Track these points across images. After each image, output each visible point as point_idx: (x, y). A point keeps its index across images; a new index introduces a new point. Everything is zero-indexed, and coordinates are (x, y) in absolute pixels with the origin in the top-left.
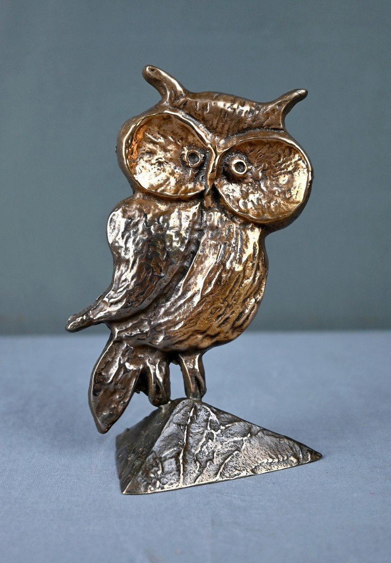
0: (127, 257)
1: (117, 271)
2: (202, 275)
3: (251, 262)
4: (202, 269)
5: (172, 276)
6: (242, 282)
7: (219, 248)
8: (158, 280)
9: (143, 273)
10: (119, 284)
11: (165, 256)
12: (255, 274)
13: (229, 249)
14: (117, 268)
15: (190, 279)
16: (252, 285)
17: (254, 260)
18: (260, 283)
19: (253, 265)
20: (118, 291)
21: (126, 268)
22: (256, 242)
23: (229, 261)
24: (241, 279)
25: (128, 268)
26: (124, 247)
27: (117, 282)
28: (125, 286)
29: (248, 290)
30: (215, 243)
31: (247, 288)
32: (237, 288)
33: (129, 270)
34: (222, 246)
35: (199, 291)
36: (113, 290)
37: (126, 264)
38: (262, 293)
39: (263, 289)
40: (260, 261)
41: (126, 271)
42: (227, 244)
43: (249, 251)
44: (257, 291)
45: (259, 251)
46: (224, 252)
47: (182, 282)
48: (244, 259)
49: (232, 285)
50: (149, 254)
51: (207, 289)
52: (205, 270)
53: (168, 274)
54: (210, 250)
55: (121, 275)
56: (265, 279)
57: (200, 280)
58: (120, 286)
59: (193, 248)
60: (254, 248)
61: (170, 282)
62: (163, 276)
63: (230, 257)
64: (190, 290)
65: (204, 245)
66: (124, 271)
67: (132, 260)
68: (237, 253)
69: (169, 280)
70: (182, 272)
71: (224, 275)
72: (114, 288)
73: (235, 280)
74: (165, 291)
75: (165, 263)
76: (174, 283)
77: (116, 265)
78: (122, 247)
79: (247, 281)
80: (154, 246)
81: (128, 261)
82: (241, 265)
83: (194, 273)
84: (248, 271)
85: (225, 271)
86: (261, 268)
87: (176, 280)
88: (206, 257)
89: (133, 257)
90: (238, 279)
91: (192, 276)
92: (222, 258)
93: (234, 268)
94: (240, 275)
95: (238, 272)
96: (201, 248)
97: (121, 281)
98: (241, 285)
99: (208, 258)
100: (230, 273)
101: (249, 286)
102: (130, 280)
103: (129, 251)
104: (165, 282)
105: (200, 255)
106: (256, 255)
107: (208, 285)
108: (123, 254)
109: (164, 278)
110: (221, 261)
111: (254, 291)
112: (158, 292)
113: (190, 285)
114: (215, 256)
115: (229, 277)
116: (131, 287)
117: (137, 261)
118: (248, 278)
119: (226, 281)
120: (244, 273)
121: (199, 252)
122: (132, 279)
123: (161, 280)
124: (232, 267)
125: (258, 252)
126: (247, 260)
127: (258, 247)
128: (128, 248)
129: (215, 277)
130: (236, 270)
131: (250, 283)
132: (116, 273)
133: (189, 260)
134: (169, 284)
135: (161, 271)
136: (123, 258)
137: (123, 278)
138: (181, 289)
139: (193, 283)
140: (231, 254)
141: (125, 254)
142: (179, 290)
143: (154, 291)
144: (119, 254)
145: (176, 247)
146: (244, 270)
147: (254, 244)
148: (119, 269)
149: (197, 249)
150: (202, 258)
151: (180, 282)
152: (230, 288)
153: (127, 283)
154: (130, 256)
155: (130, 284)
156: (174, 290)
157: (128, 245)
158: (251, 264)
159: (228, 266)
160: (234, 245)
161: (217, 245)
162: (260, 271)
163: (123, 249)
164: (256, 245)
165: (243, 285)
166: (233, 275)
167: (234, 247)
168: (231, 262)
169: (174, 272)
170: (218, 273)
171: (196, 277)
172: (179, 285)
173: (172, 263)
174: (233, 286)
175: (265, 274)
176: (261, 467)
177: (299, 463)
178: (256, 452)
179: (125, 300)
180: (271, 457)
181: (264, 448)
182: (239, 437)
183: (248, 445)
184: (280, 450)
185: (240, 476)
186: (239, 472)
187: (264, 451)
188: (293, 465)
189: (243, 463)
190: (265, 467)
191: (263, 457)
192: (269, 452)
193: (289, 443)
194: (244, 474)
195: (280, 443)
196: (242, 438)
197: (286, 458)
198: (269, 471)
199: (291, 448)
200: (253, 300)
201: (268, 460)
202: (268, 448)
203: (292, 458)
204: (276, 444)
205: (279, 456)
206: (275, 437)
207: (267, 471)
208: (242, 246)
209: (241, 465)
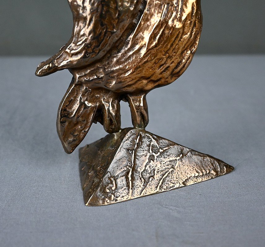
0: (84, 15)
1: (76, 26)
2: (148, 31)
3: (190, 20)
4: (148, 26)
5: (123, 31)
6: (181, 38)
7: (163, 8)
8: (111, 36)
9: (99, 29)
10: (78, 38)
11: (117, 15)
12: (192, 30)
13: (171, 8)
14: (76, 24)
15: (138, 34)
16: (189, 39)
17: (192, 18)
18: (196, 37)
19: (191, 22)
20: (78, 44)
21: (84, 25)
22: (195, 3)
23: (171, 19)
24: (180, 35)
25: (86, 25)
26: (82, 6)
27: (77, 36)
28: (83, 40)
29: (186, 44)
30: (160, 3)
31: (185, 42)
32: (177, 42)
33: (87, 26)
34: (166, 6)
35: (145, 44)
36: (73, 43)
37: (84, 21)
38: (197, 46)
39: (197, 42)
40: (197, 20)
41: (84, 27)
42: (170, 4)
43: (188, 10)
44: (193, 44)
45: (197, 10)
46: (167, 11)
47: (131, 36)
48: (183, 18)
49: (173, 39)
50: (104, 13)
51: (152, 43)
52: (150, 27)
53: (119, 30)
54: (155, 9)
55: (80, 30)
56: (199, 34)
57: (147, 35)
58: (79, 40)
59: (141, 7)
60: (193, 8)
61: (121, 37)
62: (115, 32)
63: (172, 15)
64: (137, 44)
65: (150, 5)
66: (82, 27)
67: (89, 18)
68: (178, 12)
69: (120, 35)
70: (131, 28)
71: (167, 32)
72: (75, 41)
73: (175, 36)
74: (117, 44)
75: (117, 21)
76: (125, 37)
77: (76, 21)
78: (80, 6)
79: (185, 36)
80: (108, 6)
81: (85, 18)
82: (181, 23)
83: (141, 29)
84: (186, 28)
85: (168, 28)
86: (197, 24)
87: (126, 34)
88: (152, 15)
89: (90, 15)
90: (178, 35)
91: (140, 31)
92: (165, 17)
93: (175, 26)
94: (179, 32)
95: (179, 29)
96: (147, 7)
97: (80, 36)
98: (180, 40)
99: (153, 16)
100: (172, 30)
101: (187, 40)
102: (87, 35)
103: (86, 10)
104: (117, 37)
105: (146, 14)
106: (194, 14)
107: (152, 40)
108: (81, 12)
109: (116, 33)
110: (165, 19)
111: (190, 44)
112: (111, 45)
113: (138, 39)
114: (160, 15)
115: (171, 33)
116: (88, 42)
117: (94, 19)
118: (186, 34)
119: (168, 37)
120: (183, 30)
121: (146, 11)
122: (89, 34)
123: (114, 35)
124: (173, 24)
125: (195, 11)
126: (186, 19)
127: (195, 8)
128: (85, 7)
129: (159, 33)
130: (177, 27)
131: (187, 38)
132: (76, 28)
133: (138, 18)
134: (120, 38)
135: (114, 28)
136: (81, 15)
137: (82, 33)
138: (130, 43)
139: (140, 37)
140: (173, 13)
141: (83, 12)
142: (129, 43)
143: (108, 44)
144: (78, 12)
145: (126, 7)
146: (184, 27)
147: (192, 5)
148: (78, 25)
149: (144, 8)
150: (148, 16)
151: (129, 36)
152: (171, 43)
153: (85, 38)
154: (87, 14)
155: (88, 38)
156: (124, 43)
157: (85, 5)
158: (189, 22)
159: (170, 23)
160: (176, 5)
161: (161, 5)
162: (196, 27)
163: (81, 8)
164: (194, 6)
165: (182, 40)
166: (174, 32)
167: (176, 7)
168: (173, 21)
169: (125, 28)
170: (162, 30)
171: (143, 33)
172: (129, 39)
173: (123, 20)
174: (174, 41)
175: (200, 29)
176: (189, 180)
177: (217, 175)
178: (186, 168)
179: (84, 52)
180: (197, 172)
181: (192, 165)
182: (173, 157)
183: (180, 163)
184: (204, 166)
185: (174, 188)
186: (173, 185)
187: (192, 167)
188: (213, 177)
189: (176, 178)
190: (193, 180)
191: (191, 172)
192: (196, 169)
193: (211, 160)
194: (177, 185)
195: (204, 160)
196: (176, 158)
197: (208, 172)
198: (196, 183)
199: (212, 164)
200: (189, 52)
201: (195, 174)
202: (195, 165)
203: (212, 172)
204: (201, 161)
205: (203, 171)
206: (200, 156)
207: (194, 183)
208: (182, 6)
209: (175, 179)
